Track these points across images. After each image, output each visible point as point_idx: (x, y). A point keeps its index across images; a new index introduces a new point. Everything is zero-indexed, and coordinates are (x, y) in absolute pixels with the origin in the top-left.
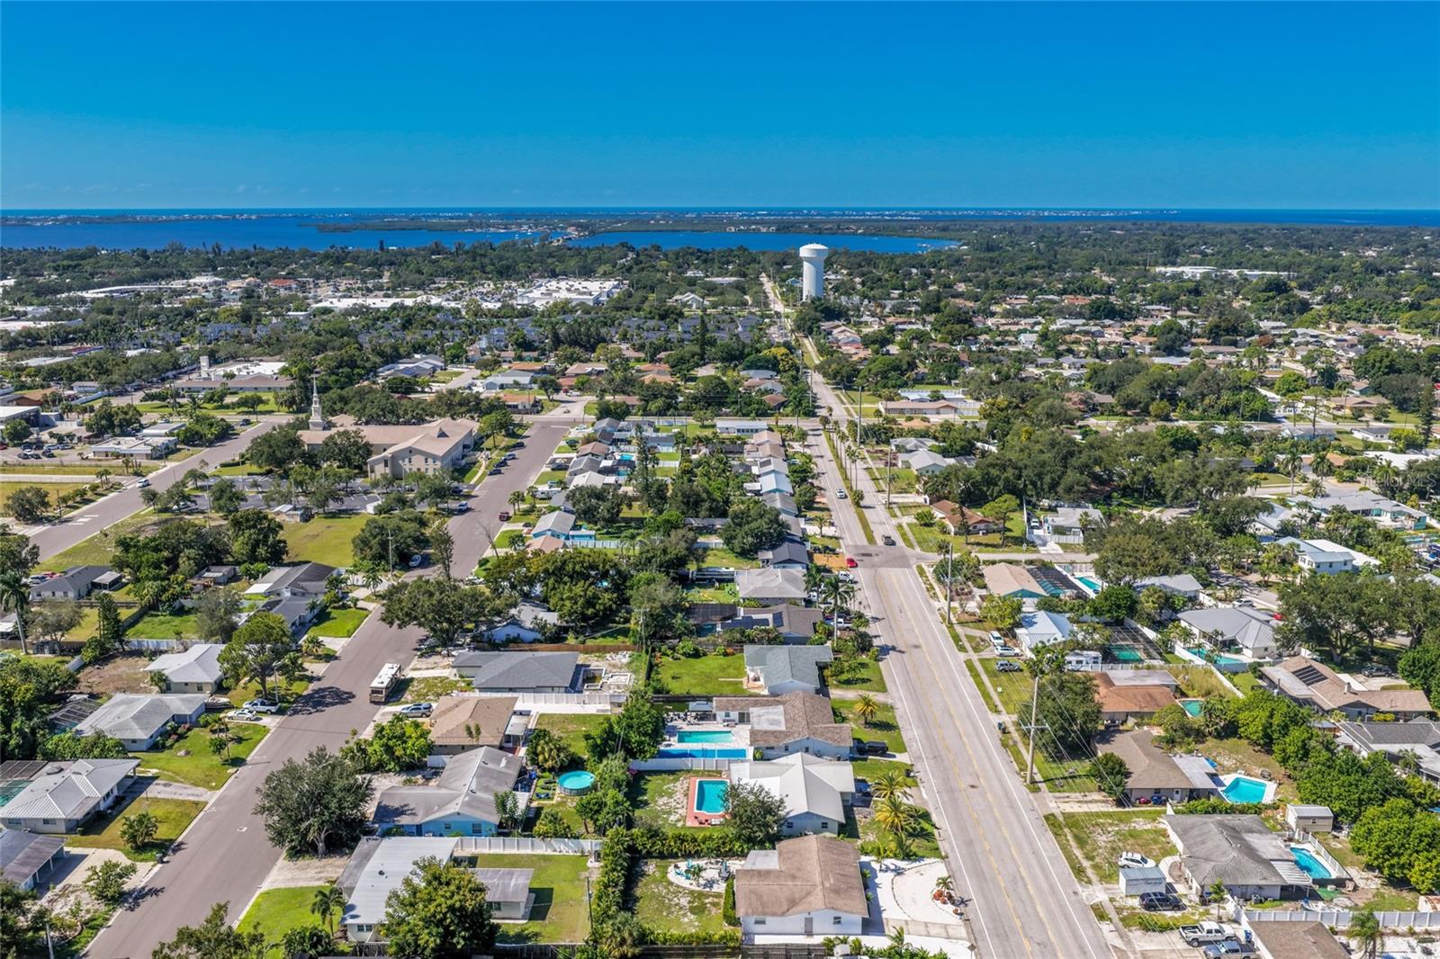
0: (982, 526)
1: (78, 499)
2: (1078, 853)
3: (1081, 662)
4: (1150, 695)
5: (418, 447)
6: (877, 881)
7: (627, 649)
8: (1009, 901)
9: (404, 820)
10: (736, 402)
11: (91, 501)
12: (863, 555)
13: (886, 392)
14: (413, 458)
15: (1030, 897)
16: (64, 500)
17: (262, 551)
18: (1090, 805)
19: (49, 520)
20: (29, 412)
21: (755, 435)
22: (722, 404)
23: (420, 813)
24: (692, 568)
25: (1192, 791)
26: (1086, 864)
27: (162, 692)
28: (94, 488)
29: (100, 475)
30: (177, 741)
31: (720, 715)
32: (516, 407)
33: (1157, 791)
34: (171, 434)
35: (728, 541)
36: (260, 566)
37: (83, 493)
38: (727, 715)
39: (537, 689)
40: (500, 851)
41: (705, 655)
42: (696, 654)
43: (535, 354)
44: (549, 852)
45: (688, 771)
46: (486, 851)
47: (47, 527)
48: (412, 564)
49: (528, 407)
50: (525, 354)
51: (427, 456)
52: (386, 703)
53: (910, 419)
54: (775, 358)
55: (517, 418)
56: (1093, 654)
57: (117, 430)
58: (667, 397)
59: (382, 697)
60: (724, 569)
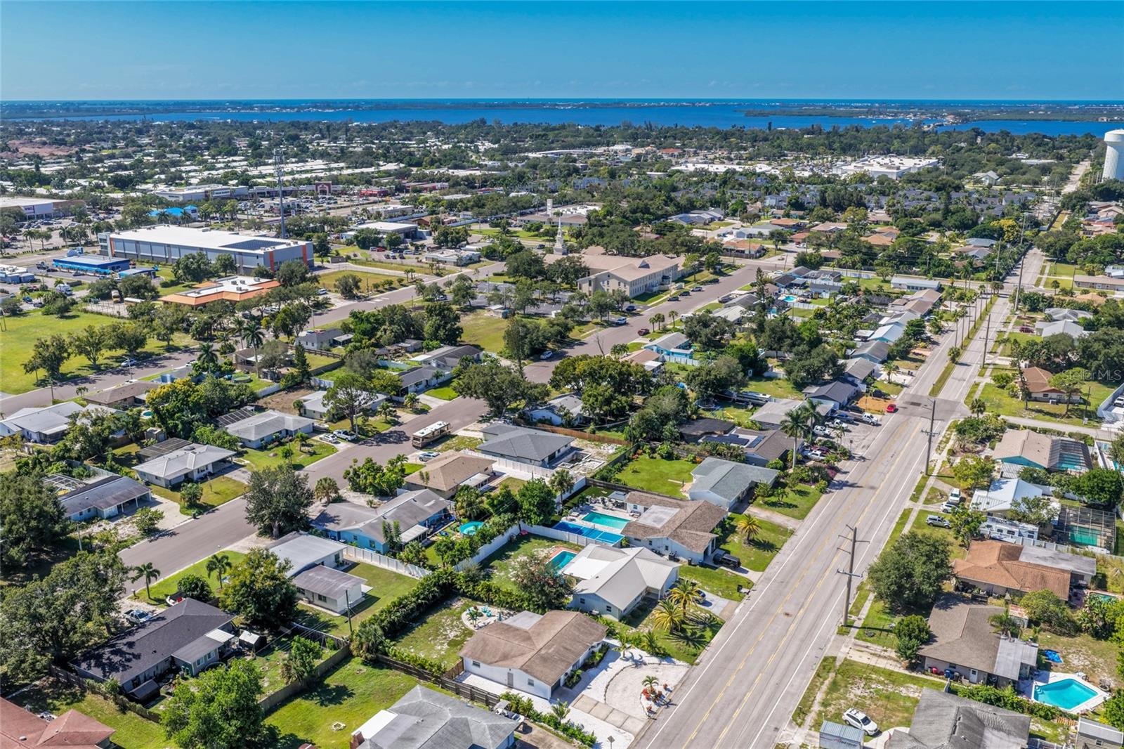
0: (1054, 395)
1: (387, 287)
2: (820, 696)
3: (1013, 533)
4: (1043, 577)
5: (615, 273)
6: (610, 665)
7: (620, 442)
8: (707, 714)
9: (330, 526)
10: (925, 263)
11: (395, 289)
12: (913, 404)
13: (1089, 266)
14: (611, 281)
15: (730, 717)
16: (376, 286)
17: (441, 333)
18: (881, 660)
19: (359, 298)
20: (410, 228)
21: (918, 292)
22: (913, 264)
23: (342, 523)
24: (733, 389)
25: (990, 675)
26: (816, 707)
27: (301, 415)
28: (400, 281)
29: (407, 272)
30: (277, 446)
31: (630, 506)
32: (743, 252)
33: (953, 666)
34: (479, 250)
35: (789, 373)
36: (435, 343)
37: (390, 283)
38: (635, 507)
39: (519, 459)
40: (376, 563)
41: (678, 458)
42: (669, 457)
43: (801, 213)
44: (407, 574)
45: (565, 542)
46: (368, 561)
47: (356, 302)
48: (542, 357)
49: (753, 253)
50: (792, 212)
51: (620, 280)
52: (421, 448)
53: (1086, 292)
54: (1001, 229)
55: (726, 260)
56: (1031, 527)
57: (450, 244)
58: (864, 254)
59: (419, 443)
60: (761, 396)
